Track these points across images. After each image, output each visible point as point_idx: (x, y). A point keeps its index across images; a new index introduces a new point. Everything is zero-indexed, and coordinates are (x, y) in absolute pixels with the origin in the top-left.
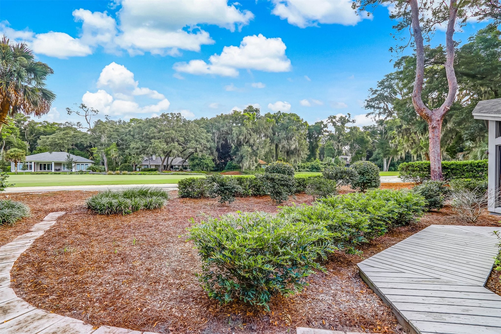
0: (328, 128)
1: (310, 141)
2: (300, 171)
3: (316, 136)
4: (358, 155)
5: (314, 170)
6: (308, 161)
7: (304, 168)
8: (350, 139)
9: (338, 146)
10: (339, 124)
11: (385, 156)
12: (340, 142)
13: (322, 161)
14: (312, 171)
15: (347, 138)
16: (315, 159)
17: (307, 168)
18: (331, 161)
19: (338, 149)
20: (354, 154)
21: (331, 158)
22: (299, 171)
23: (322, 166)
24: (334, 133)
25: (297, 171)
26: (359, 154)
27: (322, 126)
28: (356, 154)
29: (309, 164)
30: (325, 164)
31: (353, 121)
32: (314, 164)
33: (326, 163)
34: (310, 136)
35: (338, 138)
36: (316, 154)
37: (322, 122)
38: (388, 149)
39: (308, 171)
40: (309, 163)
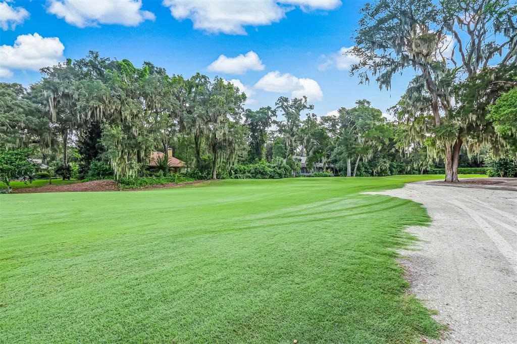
0: (277, 116)
1: (253, 134)
2: (238, 178)
3: (261, 128)
4: (317, 155)
5: (259, 176)
6: (251, 163)
7: (244, 173)
8: (306, 131)
9: (291, 141)
10: (292, 110)
11: (350, 155)
12: (294, 135)
13: (269, 163)
14: (255, 177)
15: (302, 130)
16: (260, 160)
17: (249, 172)
18: (282, 162)
19: (291, 146)
20: (311, 153)
21: (282, 159)
22: (236, 177)
23: (270, 169)
24: (285, 123)
25: (232, 178)
26: (318, 153)
27: (270, 113)
28: (314, 153)
29: (252, 167)
30: (274, 167)
31: (311, 106)
32: (258, 167)
33: (275, 165)
34: (253, 128)
35: (292, 129)
36: (261, 154)
37: (269, 108)
38: (354, 146)
39: (250, 178)
40: (251, 165)
